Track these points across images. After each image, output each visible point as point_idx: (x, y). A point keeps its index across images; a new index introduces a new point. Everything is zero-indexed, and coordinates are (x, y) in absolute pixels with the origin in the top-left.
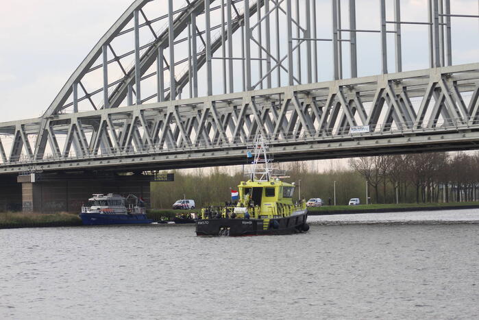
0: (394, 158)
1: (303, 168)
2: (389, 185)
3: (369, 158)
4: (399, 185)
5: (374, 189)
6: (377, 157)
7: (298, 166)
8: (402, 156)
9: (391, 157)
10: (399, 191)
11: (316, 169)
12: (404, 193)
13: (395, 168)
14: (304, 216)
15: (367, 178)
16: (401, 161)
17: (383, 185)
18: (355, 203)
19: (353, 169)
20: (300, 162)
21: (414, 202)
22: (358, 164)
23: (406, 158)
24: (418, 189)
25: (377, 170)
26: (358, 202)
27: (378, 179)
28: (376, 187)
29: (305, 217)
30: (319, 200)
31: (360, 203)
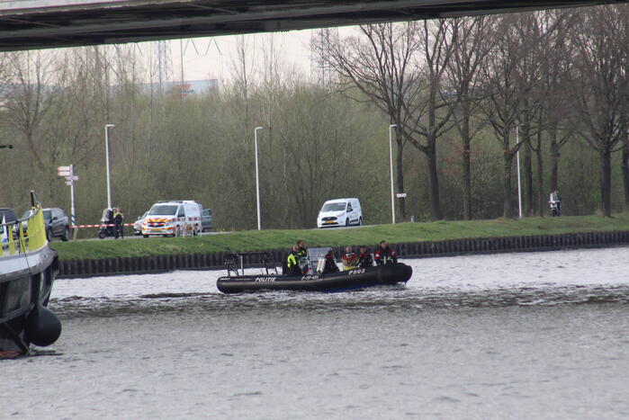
0: (504, 28)
1: (122, 72)
2: (487, 140)
3: (399, 26)
4: (526, 138)
5: (422, 157)
6: (433, 24)
7: (101, 67)
8: (540, 15)
9: (494, 21)
10: (527, 163)
11: (173, 77)
12: (547, 171)
13: (508, 70)
14: (36, 278)
15: (393, 113)
16: (534, 38)
17: (458, 140)
18: (341, 217)
19: (333, 76)
20: (109, 51)
21: (590, 210)
22: (352, 54)
23: (557, 25)
24: (607, 156)
25: (435, 79)
26: (357, 213)
27: (441, 114)
28: (430, 150)
29: (38, 281)
30: (191, 209)
31: (365, 218)
